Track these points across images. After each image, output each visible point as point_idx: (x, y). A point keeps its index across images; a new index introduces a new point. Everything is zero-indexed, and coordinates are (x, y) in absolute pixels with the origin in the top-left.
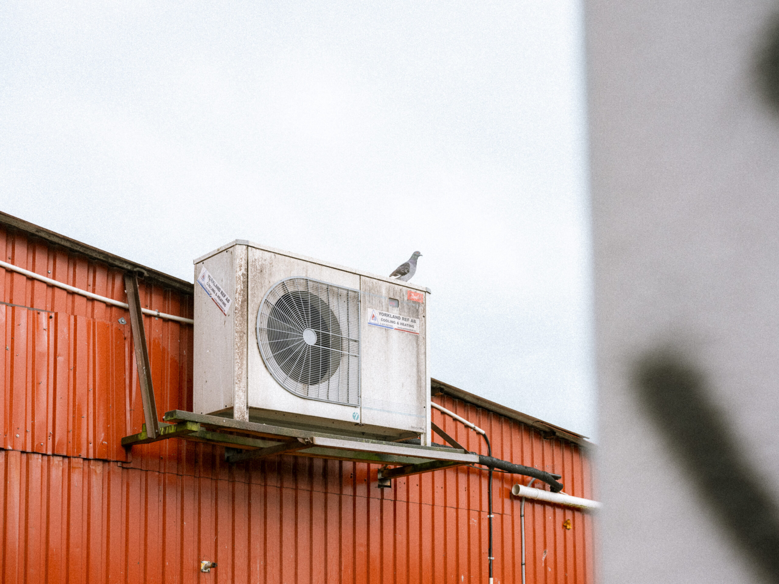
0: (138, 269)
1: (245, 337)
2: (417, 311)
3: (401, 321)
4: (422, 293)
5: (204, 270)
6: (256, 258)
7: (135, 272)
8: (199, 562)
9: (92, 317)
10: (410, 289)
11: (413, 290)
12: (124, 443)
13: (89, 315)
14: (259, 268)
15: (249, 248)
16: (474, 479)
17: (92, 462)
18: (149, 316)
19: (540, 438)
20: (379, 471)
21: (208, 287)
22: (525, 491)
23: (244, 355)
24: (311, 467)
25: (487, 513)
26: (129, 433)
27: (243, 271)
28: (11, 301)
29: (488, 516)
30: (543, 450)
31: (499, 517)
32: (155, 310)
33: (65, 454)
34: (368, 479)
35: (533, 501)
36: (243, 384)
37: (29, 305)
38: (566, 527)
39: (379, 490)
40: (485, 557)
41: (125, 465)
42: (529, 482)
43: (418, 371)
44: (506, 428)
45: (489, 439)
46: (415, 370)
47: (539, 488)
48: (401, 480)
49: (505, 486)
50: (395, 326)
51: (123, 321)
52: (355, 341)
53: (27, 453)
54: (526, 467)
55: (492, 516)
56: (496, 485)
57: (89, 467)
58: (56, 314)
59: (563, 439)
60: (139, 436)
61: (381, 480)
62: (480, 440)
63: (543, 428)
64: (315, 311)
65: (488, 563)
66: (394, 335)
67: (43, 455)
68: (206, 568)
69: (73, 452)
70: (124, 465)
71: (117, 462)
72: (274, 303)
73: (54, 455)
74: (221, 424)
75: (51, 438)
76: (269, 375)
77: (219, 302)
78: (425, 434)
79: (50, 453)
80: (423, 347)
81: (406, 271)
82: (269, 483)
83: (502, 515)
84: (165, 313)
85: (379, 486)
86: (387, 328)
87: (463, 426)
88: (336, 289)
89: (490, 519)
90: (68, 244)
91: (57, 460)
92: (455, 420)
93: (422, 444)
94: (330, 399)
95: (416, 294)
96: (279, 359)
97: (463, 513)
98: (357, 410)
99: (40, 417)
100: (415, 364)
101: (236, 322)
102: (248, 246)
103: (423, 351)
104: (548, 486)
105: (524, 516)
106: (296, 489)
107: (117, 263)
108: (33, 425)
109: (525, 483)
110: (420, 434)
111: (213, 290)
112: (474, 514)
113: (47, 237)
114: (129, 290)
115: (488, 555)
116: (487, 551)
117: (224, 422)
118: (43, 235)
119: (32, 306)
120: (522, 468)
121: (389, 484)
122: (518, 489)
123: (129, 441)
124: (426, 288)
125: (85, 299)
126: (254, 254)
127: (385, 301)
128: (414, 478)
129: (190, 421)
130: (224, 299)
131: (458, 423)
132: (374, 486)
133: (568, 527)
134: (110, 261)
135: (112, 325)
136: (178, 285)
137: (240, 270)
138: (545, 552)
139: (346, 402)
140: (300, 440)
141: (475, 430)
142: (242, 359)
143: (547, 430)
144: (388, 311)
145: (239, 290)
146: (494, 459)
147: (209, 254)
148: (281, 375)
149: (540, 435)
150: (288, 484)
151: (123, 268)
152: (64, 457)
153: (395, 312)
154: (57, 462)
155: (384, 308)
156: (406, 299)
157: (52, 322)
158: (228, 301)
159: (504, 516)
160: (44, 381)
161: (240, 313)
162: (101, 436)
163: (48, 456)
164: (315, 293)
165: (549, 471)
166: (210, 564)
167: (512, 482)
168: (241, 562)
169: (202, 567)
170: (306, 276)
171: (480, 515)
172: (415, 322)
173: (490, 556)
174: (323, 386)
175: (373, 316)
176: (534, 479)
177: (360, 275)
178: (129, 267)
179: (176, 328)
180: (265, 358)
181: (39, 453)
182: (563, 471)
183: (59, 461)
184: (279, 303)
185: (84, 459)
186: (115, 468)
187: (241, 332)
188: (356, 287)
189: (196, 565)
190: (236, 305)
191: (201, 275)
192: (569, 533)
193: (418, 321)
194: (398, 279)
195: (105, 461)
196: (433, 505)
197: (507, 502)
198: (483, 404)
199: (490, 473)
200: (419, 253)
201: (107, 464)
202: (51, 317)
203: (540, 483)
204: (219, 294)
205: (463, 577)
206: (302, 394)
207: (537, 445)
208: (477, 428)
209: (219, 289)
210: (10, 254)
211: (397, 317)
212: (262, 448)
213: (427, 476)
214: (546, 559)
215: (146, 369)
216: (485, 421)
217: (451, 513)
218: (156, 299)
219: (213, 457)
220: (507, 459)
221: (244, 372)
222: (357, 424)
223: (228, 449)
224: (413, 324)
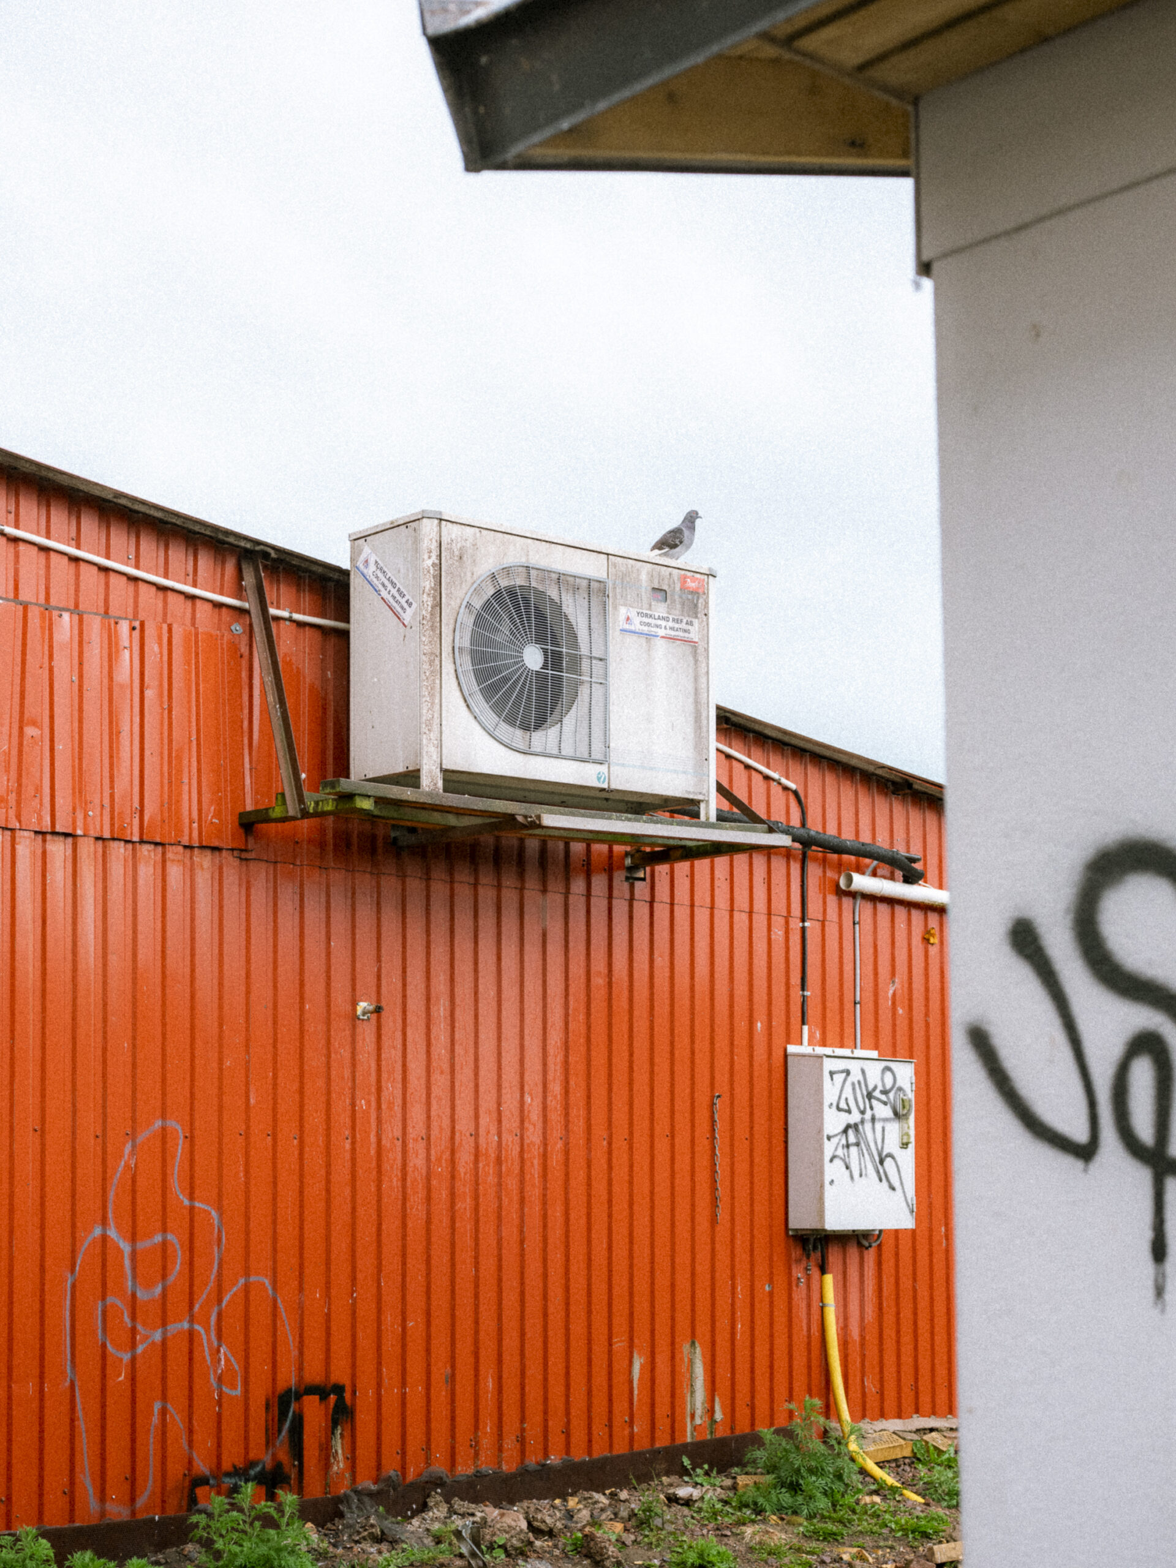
0: (262, 547)
1: (437, 662)
2: (696, 606)
3: (671, 624)
4: (702, 577)
5: (367, 550)
6: (453, 537)
7: (257, 552)
8: (354, 1004)
9: (193, 624)
10: (683, 572)
11: (689, 574)
12: (245, 821)
13: (188, 621)
14: (457, 553)
15: (443, 523)
16: (778, 863)
17: (196, 851)
18: (277, 619)
19: (886, 794)
20: (627, 854)
21: (375, 580)
22: (862, 882)
23: (436, 691)
24: (522, 849)
25: (798, 920)
26: (249, 807)
27: (434, 558)
28: (77, 606)
29: (801, 924)
30: (891, 811)
31: (818, 925)
32: (284, 609)
33: (158, 840)
34: (610, 867)
35: (874, 899)
36: (434, 735)
37: (102, 611)
38: (928, 940)
39: (626, 885)
40: (796, 993)
41: (244, 855)
42: (868, 866)
43: (697, 702)
44: (830, 779)
45: (803, 799)
46: (691, 700)
47: (885, 877)
48: (662, 869)
49: (830, 874)
50: (662, 632)
51: (237, 628)
52: (601, 660)
53: (104, 840)
54: (863, 844)
55: (807, 924)
56: (814, 871)
57: (191, 858)
58: (142, 624)
59: (925, 793)
60: (271, 811)
61: (630, 869)
62: (787, 800)
63: (892, 777)
64: (541, 616)
65: (799, 1000)
66: (660, 645)
67: (127, 842)
68: (364, 1014)
69: (170, 837)
70: (242, 854)
71: (232, 850)
72: (478, 606)
73: (142, 842)
74: (404, 797)
75: (137, 816)
76: (471, 718)
77: (394, 604)
78: (707, 802)
79: (136, 839)
80: (704, 665)
81: (677, 542)
82: (457, 877)
83: (823, 923)
84: (300, 613)
85: (627, 879)
86: (649, 637)
87: (760, 778)
88: (571, 579)
89: (803, 929)
90: (159, 515)
91: (146, 848)
92: (748, 767)
93: (703, 818)
94: (563, 753)
95: (694, 580)
96: (489, 692)
97: (760, 920)
98: (603, 769)
99: (121, 785)
100: (692, 691)
101: (424, 639)
102: (441, 520)
103: (703, 670)
104: (899, 874)
105: (859, 923)
106: (499, 887)
107: (231, 540)
108: (112, 796)
109: (860, 870)
110: (698, 802)
111: (383, 585)
112: (778, 922)
113: (129, 505)
114: (249, 580)
115: (799, 988)
116: (799, 982)
117: (407, 794)
118: (123, 501)
119: (106, 612)
120: (857, 845)
121: (642, 876)
122: (850, 880)
123: (253, 818)
124: (710, 569)
125: (182, 597)
126: (451, 532)
127: (645, 593)
128: (682, 868)
129: (359, 795)
130: (403, 601)
131: (754, 773)
132: (619, 876)
133: (932, 940)
134: (221, 536)
135: (223, 636)
136: (320, 570)
137: (430, 557)
138: (893, 982)
139: (586, 755)
140: (520, 819)
141: (779, 783)
142: (432, 695)
143: (898, 780)
144: (650, 609)
145: (427, 590)
146: (812, 833)
147: (377, 526)
148: (490, 717)
149: (887, 788)
150: (487, 879)
151: (238, 546)
152: (156, 844)
153: (660, 609)
154: (146, 853)
155: (646, 606)
156: (678, 588)
157: (136, 633)
158: (410, 605)
159: (827, 923)
160: (125, 728)
161: (430, 624)
162: (210, 811)
163: (133, 843)
164: (541, 588)
165: (901, 850)
166: (371, 1008)
167: (840, 867)
168: (416, 1003)
169: (359, 1011)
170: (527, 560)
171: (787, 923)
172: (691, 624)
173: (803, 989)
174: (553, 732)
175: (628, 619)
176: (875, 862)
177: (608, 554)
178: (248, 546)
179: (317, 635)
180: (466, 693)
181: (120, 840)
182: (925, 850)
183: (149, 851)
184: (487, 605)
185: (185, 847)
186: (230, 862)
187: (432, 653)
188: (602, 575)
189: (349, 1008)
190: (424, 612)
191: (362, 558)
192: (933, 951)
193: (696, 622)
194: (665, 554)
195: (215, 849)
196: (712, 908)
197: (832, 900)
198: (794, 741)
199: (804, 855)
200: (697, 513)
201: (217, 853)
202: (134, 629)
203: (885, 869)
204: (394, 591)
205: (759, 1025)
206: (522, 746)
207: (882, 805)
208: (784, 781)
209: (394, 585)
210: (73, 534)
211: (663, 618)
212: (454, 827)
213: (702, 865)
214: (894, 994)
215: (281, 707)
216: (796, 768)
217: (741, 919)
218: (286, 592)
219: (374, 837)
220: (831, 830)
221: (436, 715)
222: (603, 790)
223: (395, 827)
224: (689, 627)
